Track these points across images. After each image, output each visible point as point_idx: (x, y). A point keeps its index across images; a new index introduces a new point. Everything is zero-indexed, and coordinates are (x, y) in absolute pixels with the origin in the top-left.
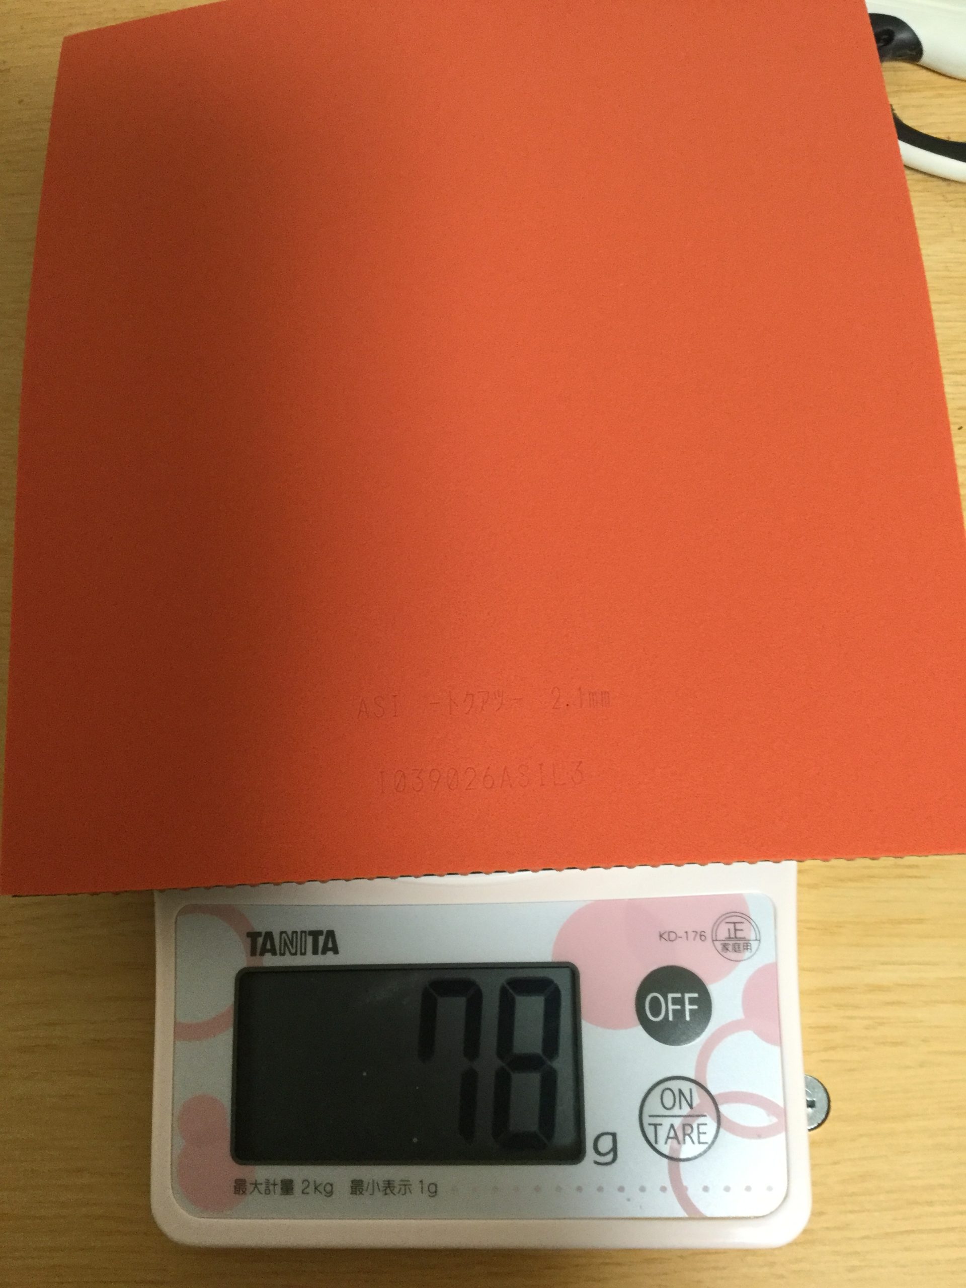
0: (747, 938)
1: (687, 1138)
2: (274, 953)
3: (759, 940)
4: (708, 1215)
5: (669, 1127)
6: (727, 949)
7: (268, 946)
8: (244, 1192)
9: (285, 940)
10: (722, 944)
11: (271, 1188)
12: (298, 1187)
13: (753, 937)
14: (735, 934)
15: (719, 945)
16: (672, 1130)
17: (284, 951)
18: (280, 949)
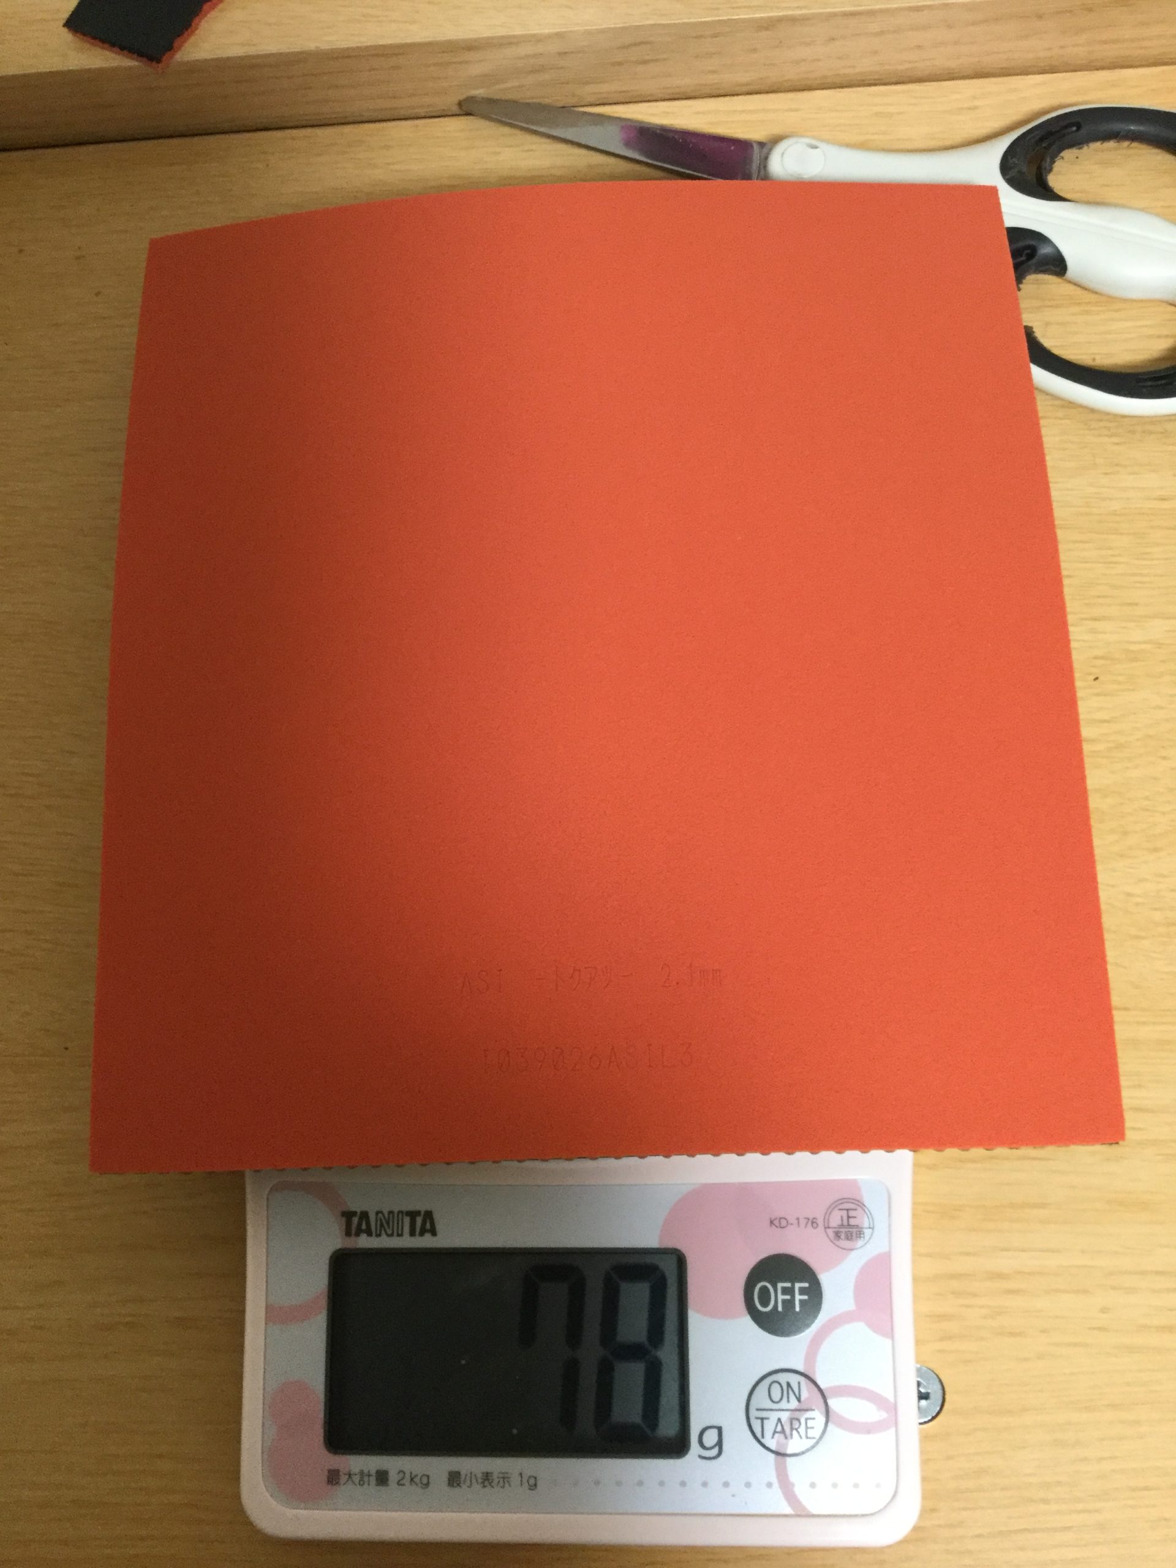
0: (860, 1226)
1: (794, 1432)
2: (370, 1234)
3: (873, 1228)
4: (814, 1511)
5: (776, 1421)
6: (839, 1237)
7: (364, 1227)
8: (337, 1483)
9: (381, 1220)
10: (834, 1232)
11: (366, 1479)
12: (393, 1477)
13: (866, 1224)
14: (848, 1222)
15: (830, 1232)
16: (779, 1424)
17: (380, 1232)
18: (376, 1230)
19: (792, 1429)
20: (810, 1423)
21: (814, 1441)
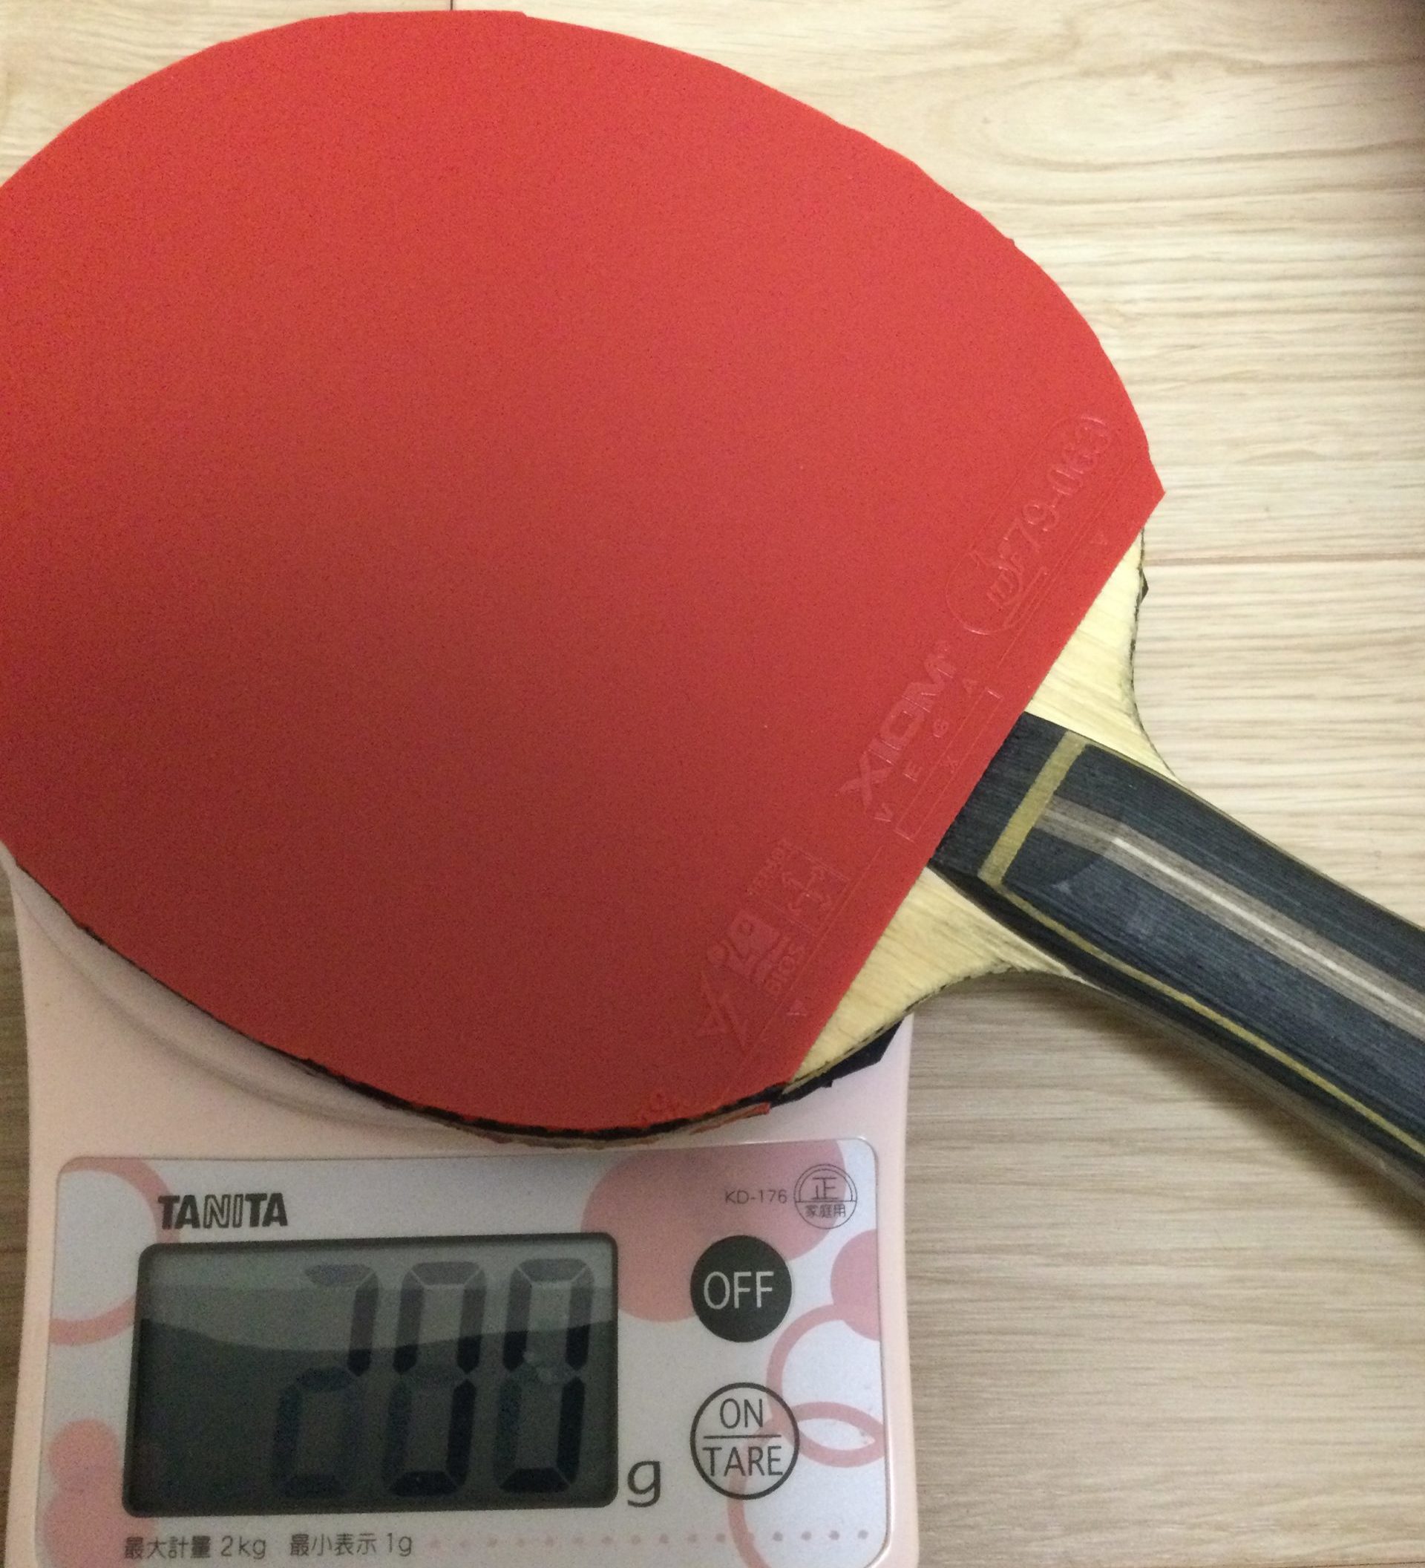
0: (840, 1198)
1: (754, 1466)
2: (195, 1223)
3: (856, 1201)
5: (729, 1452)
6: (814, 1213)
7: (188, 1216)
8: (139, 1556)
9: (212, 1209)
10: (807, 1207)
11: (179, 1548)
12: (216, 1546)
13: (847, 1196)
14: (825, 1194)
15: (802, 1206)
16: (734, 1456)
17: (211, 1221)
18: (205, 1219)
19: (751, 1462)
20: (775, 1454)
21: (779, 1477)
